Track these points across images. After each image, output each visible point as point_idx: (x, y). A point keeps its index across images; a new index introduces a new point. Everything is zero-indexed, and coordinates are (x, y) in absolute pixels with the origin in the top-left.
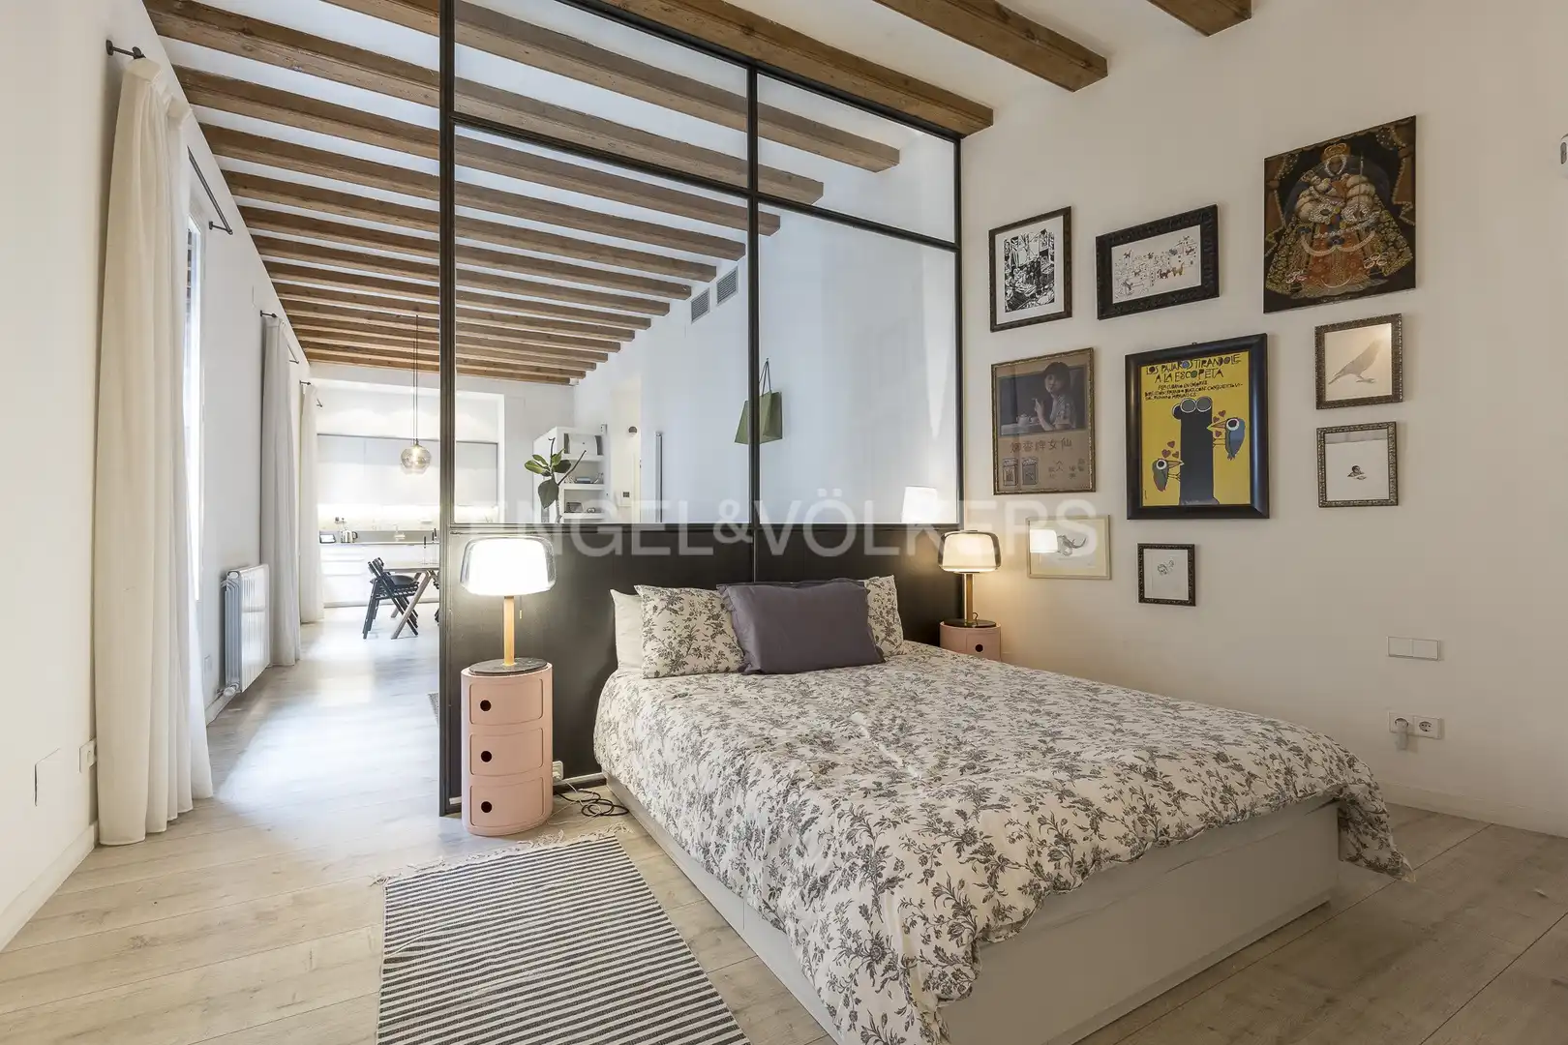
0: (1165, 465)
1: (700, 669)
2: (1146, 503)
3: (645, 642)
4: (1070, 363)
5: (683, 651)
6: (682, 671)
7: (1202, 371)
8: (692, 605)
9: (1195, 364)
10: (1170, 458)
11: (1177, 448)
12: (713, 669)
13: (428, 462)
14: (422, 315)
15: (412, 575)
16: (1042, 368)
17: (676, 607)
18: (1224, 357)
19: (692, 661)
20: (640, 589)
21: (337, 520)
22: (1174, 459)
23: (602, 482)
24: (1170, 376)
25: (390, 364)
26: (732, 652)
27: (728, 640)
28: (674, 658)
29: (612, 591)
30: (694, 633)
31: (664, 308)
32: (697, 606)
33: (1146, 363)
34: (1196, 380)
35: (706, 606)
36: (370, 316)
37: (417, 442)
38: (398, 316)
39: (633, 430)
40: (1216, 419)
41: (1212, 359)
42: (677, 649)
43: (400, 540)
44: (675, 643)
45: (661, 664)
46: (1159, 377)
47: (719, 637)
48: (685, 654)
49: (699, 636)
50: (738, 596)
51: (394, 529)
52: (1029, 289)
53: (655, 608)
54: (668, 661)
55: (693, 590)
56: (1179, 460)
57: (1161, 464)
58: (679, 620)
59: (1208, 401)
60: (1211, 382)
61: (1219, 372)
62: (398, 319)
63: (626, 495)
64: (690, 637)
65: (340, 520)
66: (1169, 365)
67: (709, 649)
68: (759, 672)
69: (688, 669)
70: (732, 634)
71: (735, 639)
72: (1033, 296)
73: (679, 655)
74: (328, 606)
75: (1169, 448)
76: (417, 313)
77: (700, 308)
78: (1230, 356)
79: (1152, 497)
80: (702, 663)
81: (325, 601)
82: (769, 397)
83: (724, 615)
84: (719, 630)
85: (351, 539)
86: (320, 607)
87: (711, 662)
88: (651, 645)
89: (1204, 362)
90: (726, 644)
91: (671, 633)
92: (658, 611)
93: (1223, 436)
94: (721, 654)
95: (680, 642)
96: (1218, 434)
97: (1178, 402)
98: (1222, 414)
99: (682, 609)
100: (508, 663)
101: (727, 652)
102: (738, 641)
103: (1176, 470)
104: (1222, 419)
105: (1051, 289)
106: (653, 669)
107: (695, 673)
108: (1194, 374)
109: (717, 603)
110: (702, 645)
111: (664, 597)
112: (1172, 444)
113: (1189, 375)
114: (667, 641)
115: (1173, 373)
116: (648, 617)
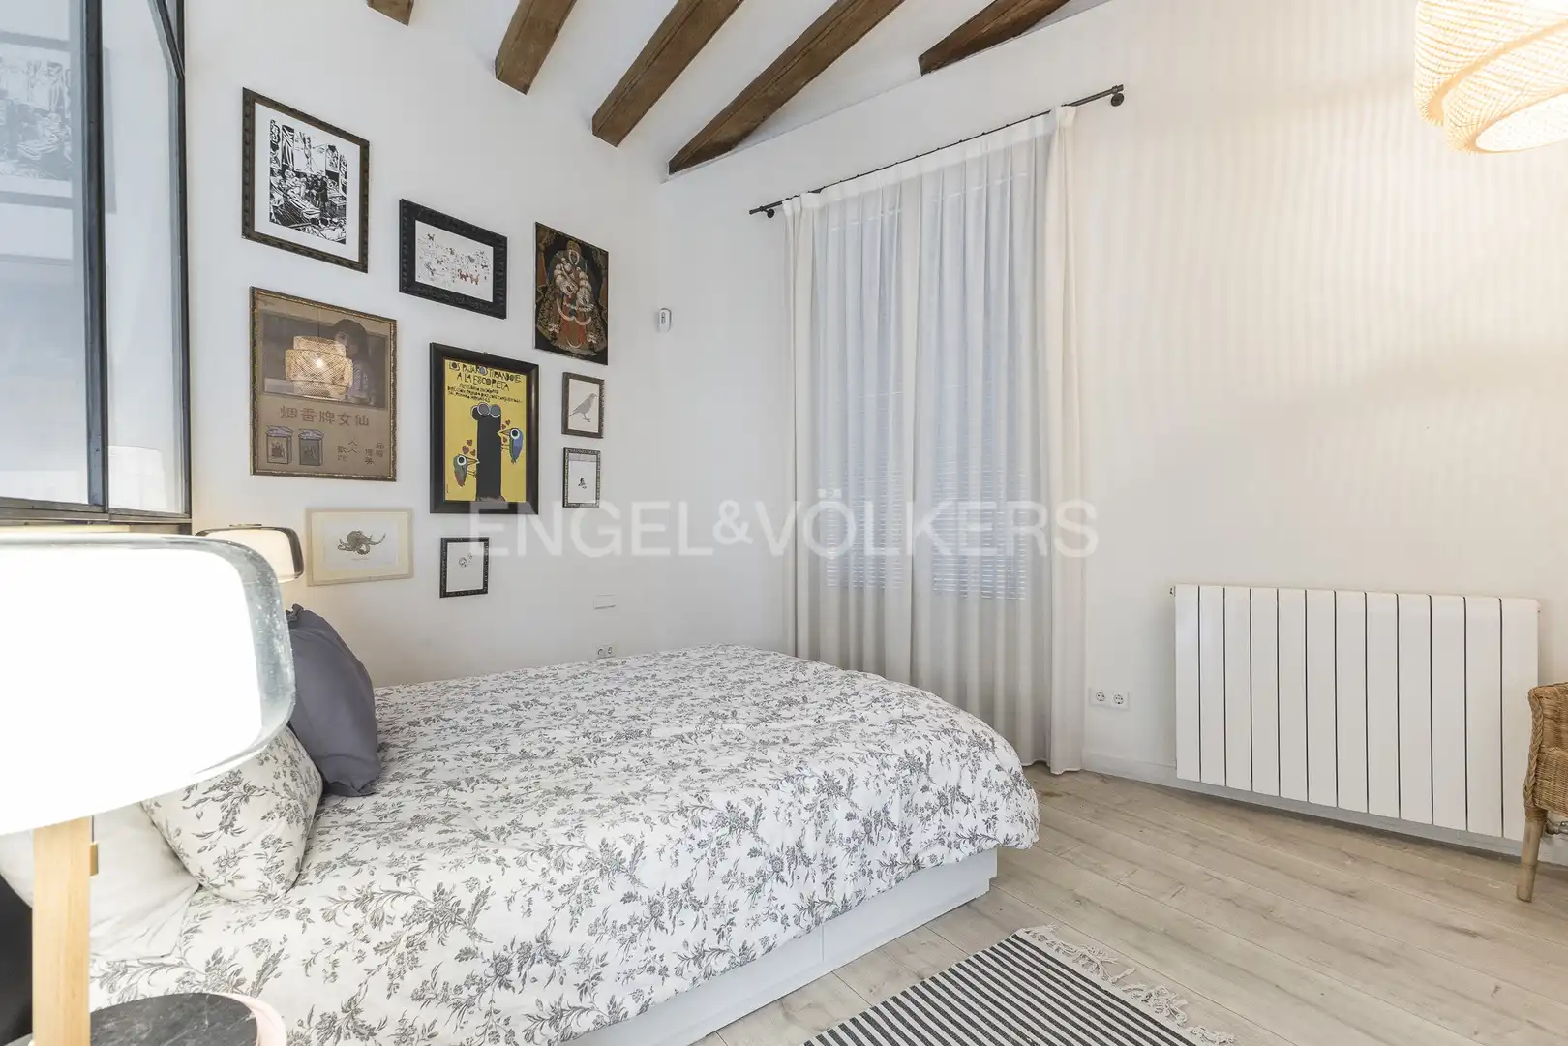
0: (465, 463)
2: (448, 497)
4: (369, 327)
7: (494, 381)
9: (489, 373)
10: (469, 455)
11: (474, 447)
16: (333, 319)
18: (510, 374)
22: (472, 457)
24: (469, 377)
33: (450, 358)
34: (489, 387)
40: (504, 427)
41: (502, 372)
46: (460, 375)
52: (309, 209)
56: (476, 458)
57: (461, 460)
59: (497, 409)
60: (501, 393)
61: (506, 386)
66: (469, 366)
72: (314, 221)
75: (467, 446)
78: (514, 374)
79: (454, 492)
89: (496, 373)
93: (508, 442)
96: (505, 440)
97: (476, 403)
98: (508, 423)
103: (473, 468)
104: (508, 428)
105: (341, 226)
108: (488, 382)
112: (470, 442)
113: (484, 381)
115: (472, 374)
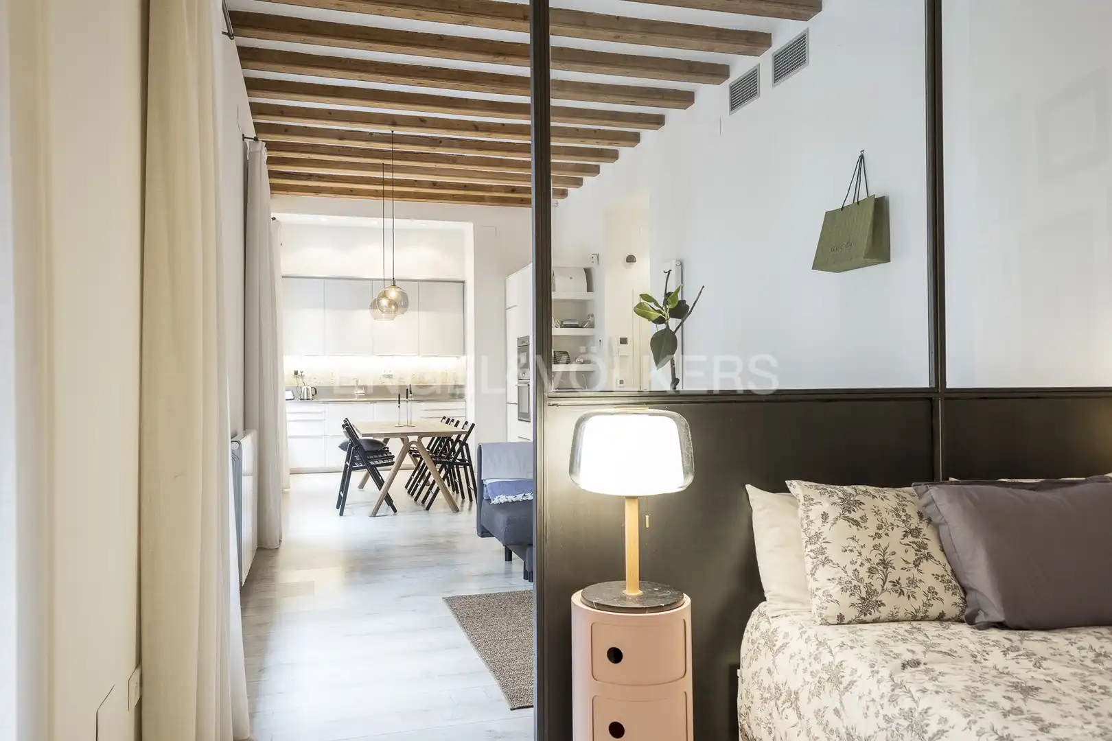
1: (901, 615)
3: (815, 568)
5: (877, 584)
6: (875, 615)
8: (877, 513)
12: (920, 615)
13: (406, 306)
14: (399, 131)
15: (381, 440)
17: (856, 515)
19: (891, 602)
20: (797, 487)
21: (296, 373)
23: (592, 326)
25: (351, 192)
26: (947, 589)
27: (939, 570)
28: (864, 595)
29: (749, 487)
30: (888, 557)
31: (686, 99)
32: (885, 515)
35: (898, 515)
36: (341, 135)
37: (394, 282)
38: (371, 134)
39: (631, 259)
42: (867, 581)
43: (360, 397)
44: (863, 572)
45: (846, 604)
47: (924, 565)
48: (879, 590)
49: (897, 562)
50: (950, 501)
51: (353, 383)
53: (825, 516)
54: (855, 600)
55: (871, 489)
58: (864, 536)
62: (371, 137)
63: (624, 341)
64: (885, 564)
65: (299, 373)
67: (912, 582)
68: (1000, 626)
69: (884, 612)
70: (944, 561)
71: (948, 568)
73: (871, 592)
74: (295, 472)
76: (393, 128)
77: (743, 92)
80: (906, 606)
81: (291, 467)
82: (872, 204)
83: (926, 530)
84: (923, 556)
85: (311, 397)
86: (285, 472)
87: (917, 604)
88: (824, 573)
90: (937, 577)
91: (854, 556)
92: (831, 519)
94: (931, 590)
95: (871, 571)
99: (864, 519)
100: (632, 590)
101: (939, 587)
102: (952, 570)
106: (832, 611)
107: (894, 620)
109: (911, 510)
110: (904, 577)
111: (835, 499)
114: (850, 569)
116: (813, 530)
